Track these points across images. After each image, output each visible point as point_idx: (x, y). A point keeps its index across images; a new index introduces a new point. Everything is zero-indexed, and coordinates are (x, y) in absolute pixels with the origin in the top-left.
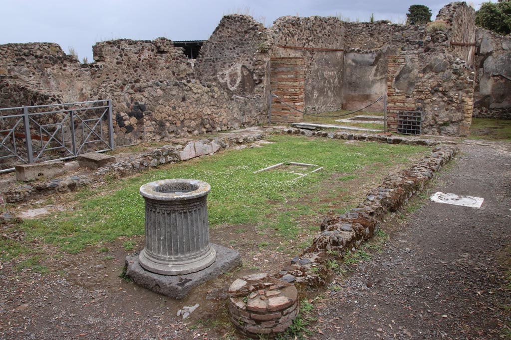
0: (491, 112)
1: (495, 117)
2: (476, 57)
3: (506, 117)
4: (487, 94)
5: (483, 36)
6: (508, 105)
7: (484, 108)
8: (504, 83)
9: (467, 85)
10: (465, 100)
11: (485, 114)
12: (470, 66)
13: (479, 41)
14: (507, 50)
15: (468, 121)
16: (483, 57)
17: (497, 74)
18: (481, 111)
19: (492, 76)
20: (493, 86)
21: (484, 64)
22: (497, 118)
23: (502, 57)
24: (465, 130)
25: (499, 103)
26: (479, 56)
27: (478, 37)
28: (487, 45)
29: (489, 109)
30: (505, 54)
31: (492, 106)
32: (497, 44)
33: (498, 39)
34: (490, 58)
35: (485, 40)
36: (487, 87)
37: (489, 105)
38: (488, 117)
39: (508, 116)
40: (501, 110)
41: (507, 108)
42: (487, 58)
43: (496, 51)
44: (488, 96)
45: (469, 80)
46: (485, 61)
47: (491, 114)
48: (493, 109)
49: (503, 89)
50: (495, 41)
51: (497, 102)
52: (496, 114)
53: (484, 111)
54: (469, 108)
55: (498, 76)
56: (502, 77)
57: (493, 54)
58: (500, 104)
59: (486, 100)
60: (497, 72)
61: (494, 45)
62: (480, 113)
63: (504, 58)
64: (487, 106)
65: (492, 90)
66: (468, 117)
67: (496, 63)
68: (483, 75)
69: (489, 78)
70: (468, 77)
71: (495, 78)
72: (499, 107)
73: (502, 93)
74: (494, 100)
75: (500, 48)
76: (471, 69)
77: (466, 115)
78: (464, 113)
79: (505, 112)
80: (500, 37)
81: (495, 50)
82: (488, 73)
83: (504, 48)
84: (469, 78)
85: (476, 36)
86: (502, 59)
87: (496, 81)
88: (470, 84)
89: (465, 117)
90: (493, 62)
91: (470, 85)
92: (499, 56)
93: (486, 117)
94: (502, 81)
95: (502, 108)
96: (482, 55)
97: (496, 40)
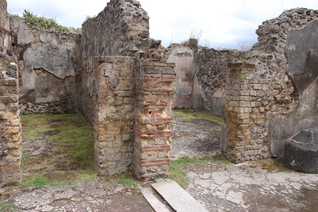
0: (38, 107)
1: (42, 112)
2: (14, 48)
3: (53, 111)
4: (31, 88)
5: (19, 26)
6: (53, 99)
7: (30, 103)
8: (46, 76)
9: (4, 87)
10: (5, 117)
11: (32, 110)
12: (5, 51)
13: (15, 31)
14: (45, 43)
15: (15, 156)
16: (22, 48)
17: (39, 67)
18: (27, 107)
19: (34, 69)
20: (36, 80)
21: (24, 57)
22: (44, 113)
23: (41, 49)
24: (12, 173)
25: (45, 97)
26: (17, 47)
27: (13, 25)
28: (24, 36)
29: (35, 104)
30: (43, 47)
31: (38, 101)
32: (35, 36)
33: (35, 30)
34: (29, 50)
35: (21, 30)
36: (30, 81)
37: (34, 101)
38: (36, 113)
39: (54, 111)
40: (47, 105)
41: (52, 102)
42: (26, 50)
43: (34, 43)
44: (33, 90)
45: (8, 78)
46: (24, 53)
47: (38, 109)
48: (39, 104)
49: (46, 83)
50: (33, 33)
51: (42, 96)
52: (43, 109)
53: (30, 107)
54: (14, 131)
55: (39, 69)
56: (44, 71)
57: (32, 46)
58: (46, 99)
59: (31, 95)
60: (38, 65)
61: (32, 37)
62: (26, 109)
63: (44, 51)
64: (33, 101)
65: (36, 84)
66: (15, 149)
67: (36, 55)
68: (24, 68)
69: (31, 71)
70: (4, 72)
71: (37, 71)
72: (45, 102)
73: (46, 87)
74: (38, 95)
75: (38, 40)
76: (7, 56)
77: (10, 145)
78: (6, 141)
79: (51, 107)
80: (36, 29)
81: (33, 41)
82: (29, 66)
83: (42, 41)
84: (7, 74)
85: (10, 25)
86: (41, 52)
87: (38, 74)
88: (9, 85)
89: (9, 149)
90: (33, 55)
91: (11, 89)
92: (39, 48)
93: (33, 113)
94: (45, 75)
95: (48, 103)
96: (20, 46)
97: (33, 31)
